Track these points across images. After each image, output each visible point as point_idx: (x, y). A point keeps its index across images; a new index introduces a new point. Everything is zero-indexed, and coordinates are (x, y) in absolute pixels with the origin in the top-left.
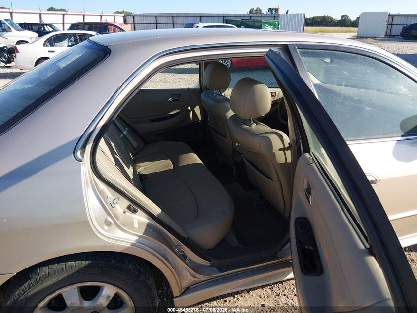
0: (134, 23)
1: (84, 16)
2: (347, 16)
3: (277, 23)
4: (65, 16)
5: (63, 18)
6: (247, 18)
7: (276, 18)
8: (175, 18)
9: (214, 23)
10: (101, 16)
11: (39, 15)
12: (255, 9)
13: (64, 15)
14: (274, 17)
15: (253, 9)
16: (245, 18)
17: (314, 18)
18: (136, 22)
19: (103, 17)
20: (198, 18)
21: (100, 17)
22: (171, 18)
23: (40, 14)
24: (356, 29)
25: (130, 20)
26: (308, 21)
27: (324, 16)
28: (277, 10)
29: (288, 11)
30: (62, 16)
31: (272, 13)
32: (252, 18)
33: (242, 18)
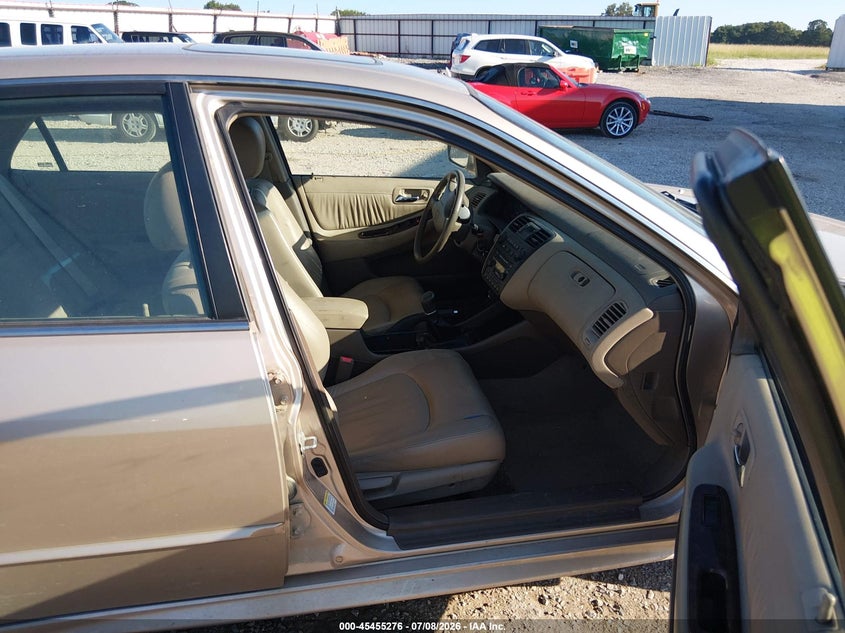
0: (355, 34)
1: (256, 18)
2: (824, 23)
3: (646, 35)
4: (219, 18)
5: (215, 23)
6: (586, 24)
7: (647, 24)
8: (436, 24)
9: (515, 33)
10: (290, 19)
11: (167, 16)
12: (618, 6)
13: (215, 16)
14: (645, 22)
15: (614, 6)
16: (581, 24)
17: (748, 27)
18: (359, 31)
19: (292, 21)
20: (484, 23)
21: (287, 21)
22: (429, 23)
23: (170, 15)
24: (826, 51)
25: (347, 27)
26: (735, 32)
27: (771, 22)
28: (653, 7)
29: (677, 10)
30: (213, 18)
31: (643, 15)
32: (597, 25)
33: (576, 24)
